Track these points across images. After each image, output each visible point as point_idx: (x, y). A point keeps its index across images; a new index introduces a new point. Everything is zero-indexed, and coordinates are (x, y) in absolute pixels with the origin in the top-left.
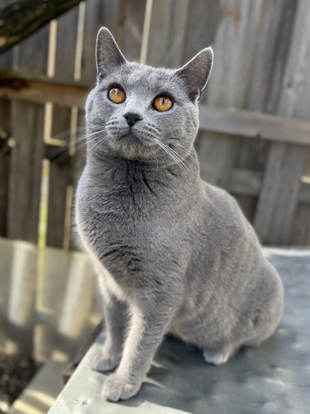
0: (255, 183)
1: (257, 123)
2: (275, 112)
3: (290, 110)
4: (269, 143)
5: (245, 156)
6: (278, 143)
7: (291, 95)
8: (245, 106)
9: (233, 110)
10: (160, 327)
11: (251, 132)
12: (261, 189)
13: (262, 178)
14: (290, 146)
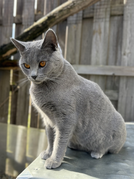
0: (115, 95)
1: (112, 70)
2: (120, 64)
3: (126, 64)
4: (119, 77)
5: (109, 84)
6: (123, 77)
7: (125, 58)
8: (107, 64)
9: (101, 66)
10: (67, 134)
11: (110, 73)
12: (118, 97)
13: (118, 92)
14: (128, 77)
